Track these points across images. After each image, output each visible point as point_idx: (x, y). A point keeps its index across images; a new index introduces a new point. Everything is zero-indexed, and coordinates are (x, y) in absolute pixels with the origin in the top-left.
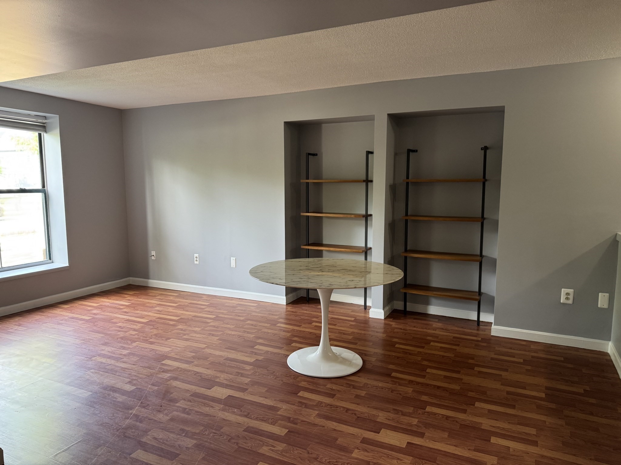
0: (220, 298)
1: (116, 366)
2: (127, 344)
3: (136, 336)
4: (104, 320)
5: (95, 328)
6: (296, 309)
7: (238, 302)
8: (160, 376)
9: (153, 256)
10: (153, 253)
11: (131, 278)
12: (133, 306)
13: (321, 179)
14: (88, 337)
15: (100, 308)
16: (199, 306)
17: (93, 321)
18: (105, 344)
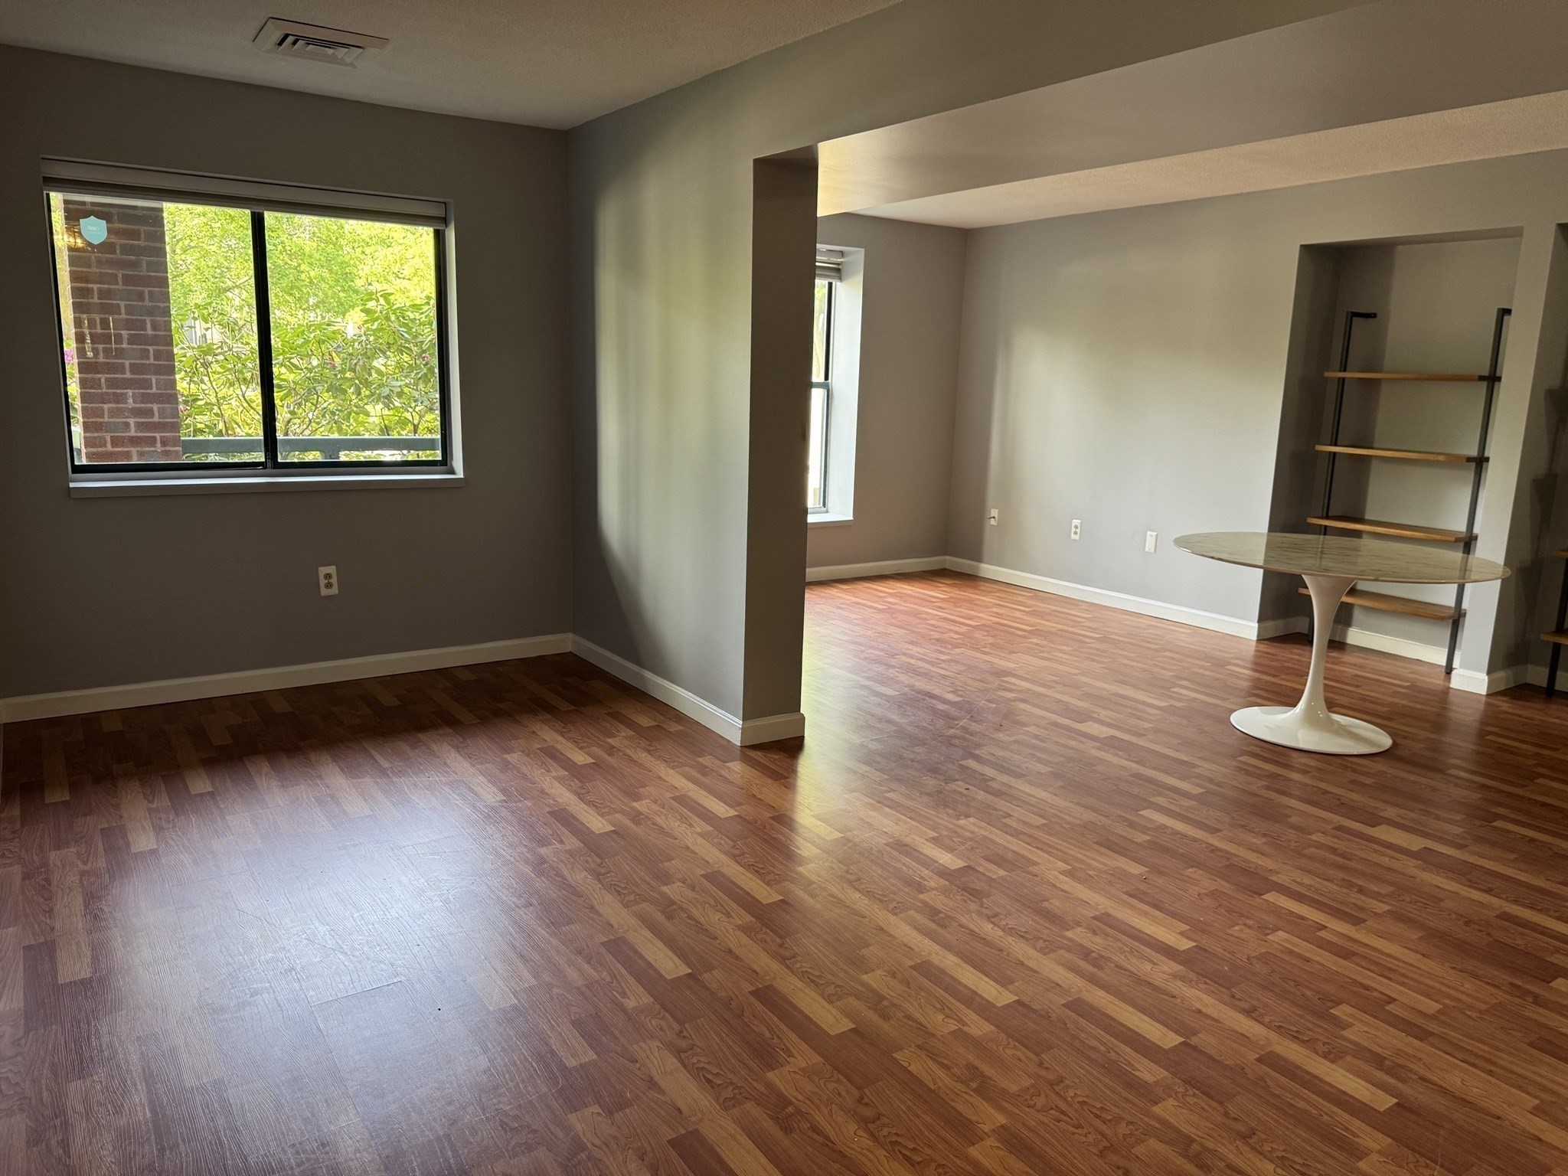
0: (1114, 612)
1: (930, 670)
2: (946, 648)
3: (960, 641)
4: (906, 613)
5: (892, 620)
6: (1278, 650)
7: (1150, 623)
8: (1000, 693)
9: (994, 517)
10: (994, 512)
11: (948, 558)
12: (955, 602)
13: (1380, 371)
14: (884, 631)
15: (900, 596)
16: (1072, 618)
17: (889, 611)
18: (912, 643)
